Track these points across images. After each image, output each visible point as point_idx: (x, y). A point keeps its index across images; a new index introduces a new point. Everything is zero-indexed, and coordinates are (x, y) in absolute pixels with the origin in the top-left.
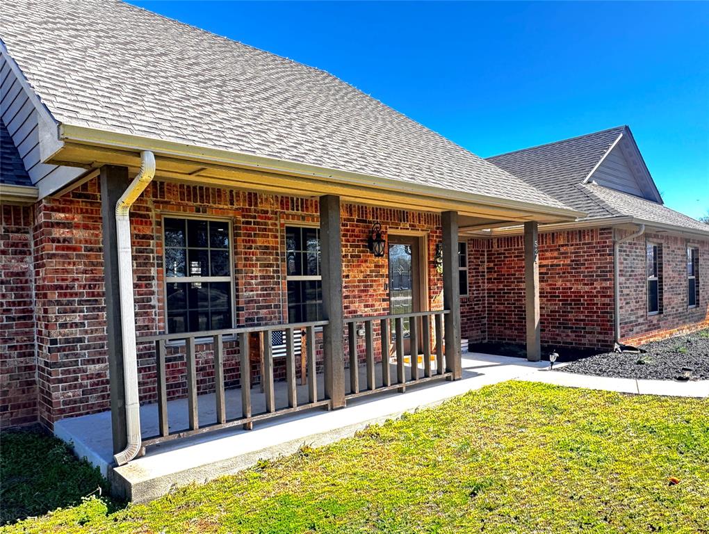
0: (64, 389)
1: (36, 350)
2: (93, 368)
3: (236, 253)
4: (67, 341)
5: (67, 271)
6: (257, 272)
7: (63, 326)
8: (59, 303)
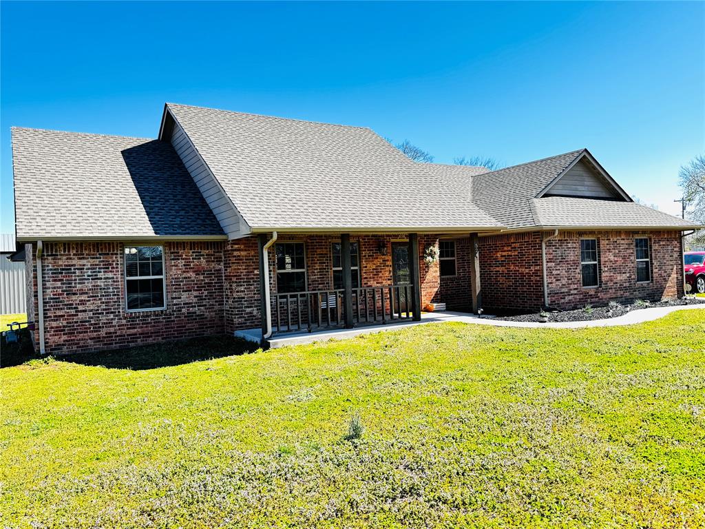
0: (238, 318)
1: (225, 302)
2: (248, 310)
3: (307, 258)
4: (239, 298)
5: (239, 269)
6: (317, 266)
7: (238, 292)
8: (236, 282)
